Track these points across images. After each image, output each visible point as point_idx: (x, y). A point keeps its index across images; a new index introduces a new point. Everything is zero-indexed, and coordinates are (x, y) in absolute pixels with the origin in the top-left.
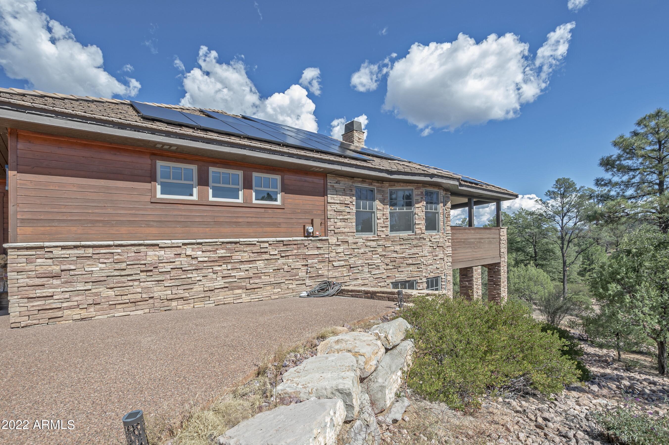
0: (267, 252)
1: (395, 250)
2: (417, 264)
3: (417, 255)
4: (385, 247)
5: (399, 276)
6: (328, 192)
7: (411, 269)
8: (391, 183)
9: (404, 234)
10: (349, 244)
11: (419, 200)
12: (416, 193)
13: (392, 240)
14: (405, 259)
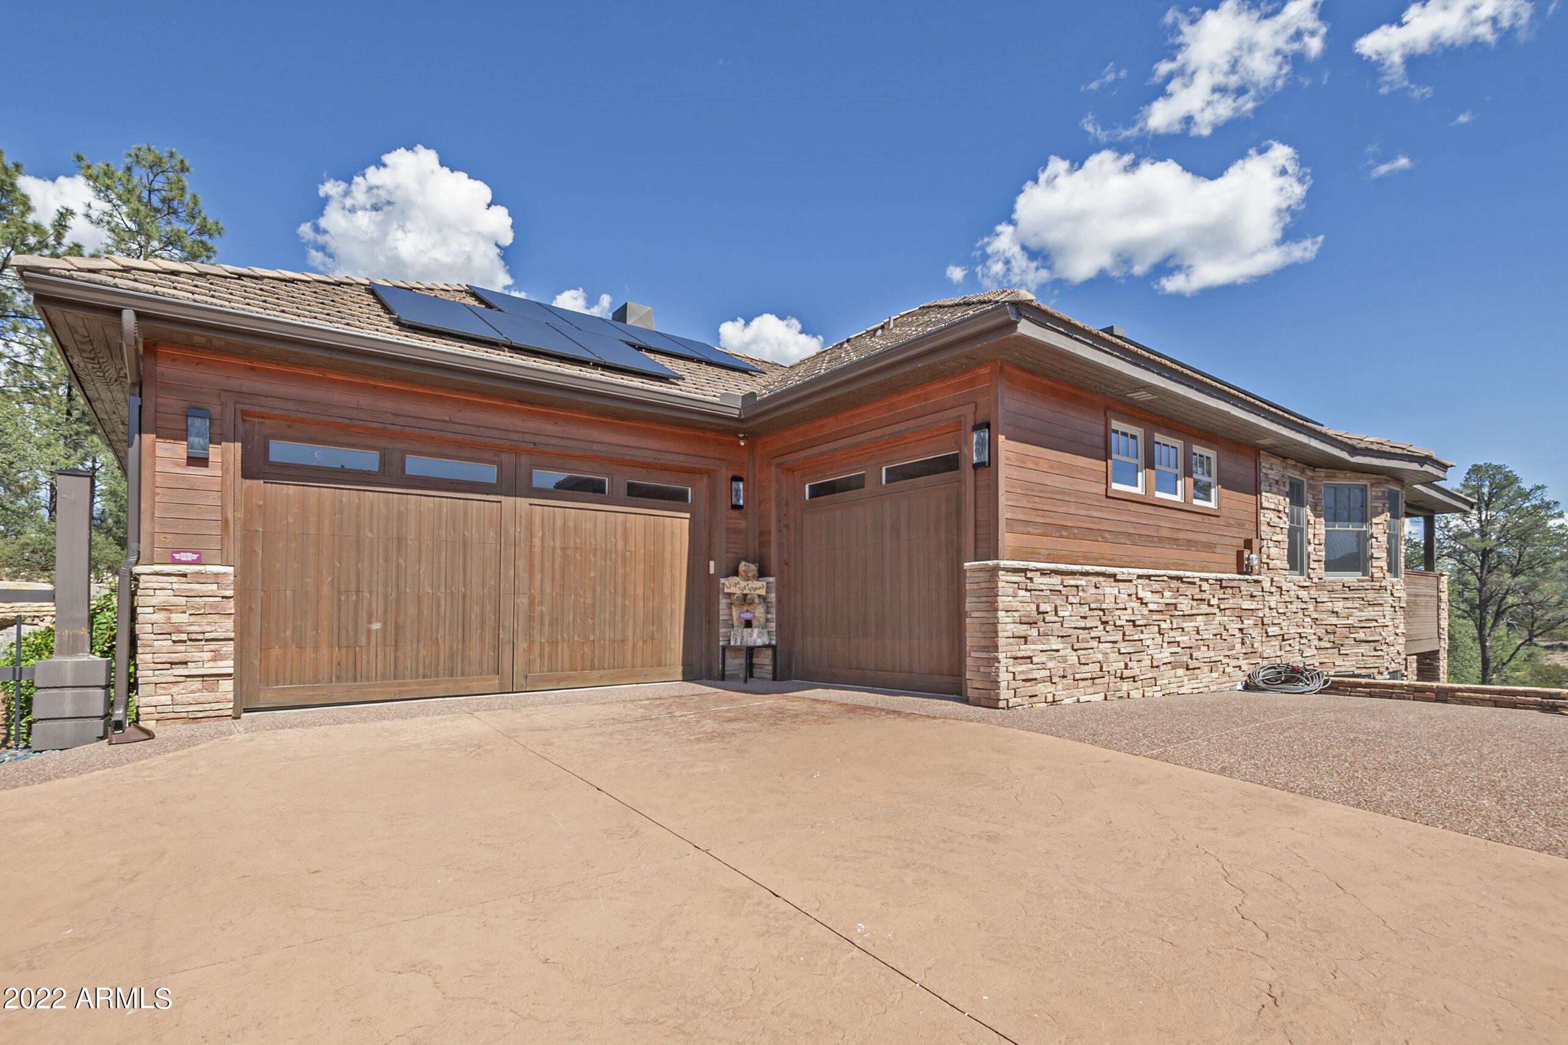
0: (1204, 600)
1: (1335, 610)
2: (1374, 641)
3: (1375, 624)
4: (1317, 602)
5: (1342, 663)
6: (1263, 487)
7: (1363, 651)
8: (1330, 471)
9: (1351, 578)
10: (1283, 593)
11: (1380, 509)
12: (1374, 494)
13: (1330, 588)
14: (1352, 630)
